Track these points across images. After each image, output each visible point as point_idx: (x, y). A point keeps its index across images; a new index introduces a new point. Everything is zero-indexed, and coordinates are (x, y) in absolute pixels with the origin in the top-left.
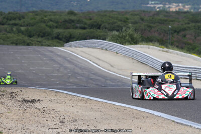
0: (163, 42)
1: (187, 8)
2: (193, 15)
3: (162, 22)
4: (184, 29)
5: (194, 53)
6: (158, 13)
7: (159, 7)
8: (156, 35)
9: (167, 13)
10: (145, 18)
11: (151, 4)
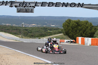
0: (5, 32)
1: (10, 25)
2: (11, 26)
3: (5, 28)
4: (9, 29)
5: (11, 34)
6: (4, 26)
7: (4, 24)
8: (4, 30)
9: (6, 26)
10: (2, 27)
11: (3, 24)
